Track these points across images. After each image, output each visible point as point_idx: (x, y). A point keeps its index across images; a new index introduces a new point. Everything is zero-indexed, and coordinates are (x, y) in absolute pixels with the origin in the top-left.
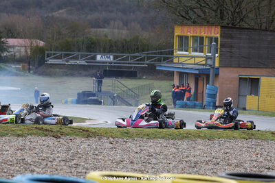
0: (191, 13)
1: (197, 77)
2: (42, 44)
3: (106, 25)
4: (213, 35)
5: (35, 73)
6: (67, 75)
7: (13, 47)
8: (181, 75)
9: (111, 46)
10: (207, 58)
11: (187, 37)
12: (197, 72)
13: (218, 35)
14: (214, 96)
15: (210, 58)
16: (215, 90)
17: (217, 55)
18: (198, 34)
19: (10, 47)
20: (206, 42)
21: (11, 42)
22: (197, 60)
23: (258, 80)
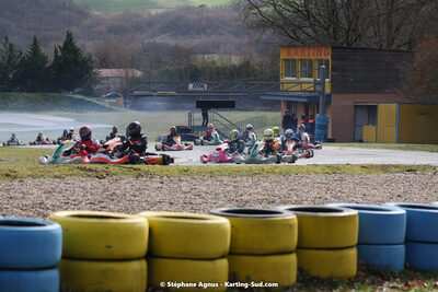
0: (299, 32)
1: (306, 106)
2: (139, 73)
3: (216, 50)
4: (323, 57)
5: (131, 108)
6: (168, 109)
7: (107, 78)
8: (289, 104)
9: (218, 74)
10: (316, 83)
11: (294, 61)
12: (306, 100)
13: (329, 57)
14: (325, 127)
15: (319, 83)
16: (326, 120)
17: (327, 80)
18: (306, 57)
19: (103, 78)
20: (316, 65)
21: (105, 72)
22: (305, 87)
23: (376, 107)
